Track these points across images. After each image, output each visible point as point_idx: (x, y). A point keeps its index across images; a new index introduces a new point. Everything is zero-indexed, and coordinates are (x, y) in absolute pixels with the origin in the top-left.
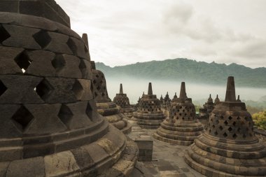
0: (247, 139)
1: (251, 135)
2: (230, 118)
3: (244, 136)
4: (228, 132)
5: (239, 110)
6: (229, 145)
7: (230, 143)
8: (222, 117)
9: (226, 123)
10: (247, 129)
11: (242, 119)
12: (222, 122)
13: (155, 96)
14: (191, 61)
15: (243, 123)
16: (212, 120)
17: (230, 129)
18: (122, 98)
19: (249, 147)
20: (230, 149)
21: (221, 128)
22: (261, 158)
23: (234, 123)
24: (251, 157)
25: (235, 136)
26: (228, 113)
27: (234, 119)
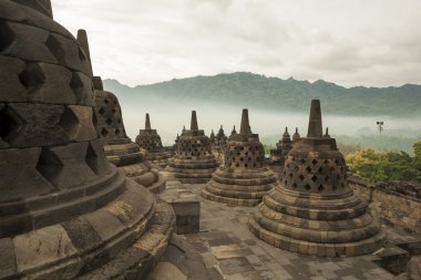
0: (337, 193)
1: (343, 185)
2: (315, 162)
3: (334, 188)
4: (311, 183)
5: (326, 149)
6: (313, 202)
7: (315, 199)
8: (303, 161)
9: (309, 169)
10: (338, 177)
11: (331, 163)
12: (302, 169)
13: (202, 132)
14: (258, 76)
15: (332, 169)
16: (288, 166)
17: (314, 179)
18: (149, 137)
19: (340, 202)
20: (314, 207)
21: (302, 177)
22: (356, 217)
23: (320, 170)
24: (344, 216)
25: (321, 188)
26: (312, 154)
27: (321, 163)
